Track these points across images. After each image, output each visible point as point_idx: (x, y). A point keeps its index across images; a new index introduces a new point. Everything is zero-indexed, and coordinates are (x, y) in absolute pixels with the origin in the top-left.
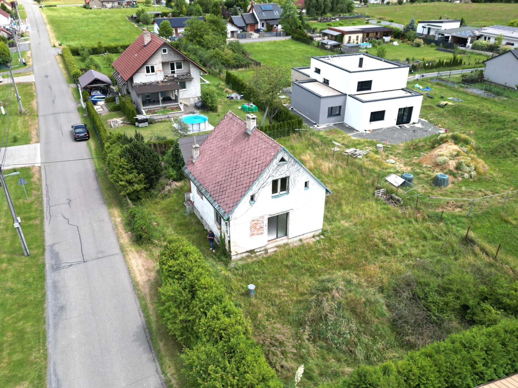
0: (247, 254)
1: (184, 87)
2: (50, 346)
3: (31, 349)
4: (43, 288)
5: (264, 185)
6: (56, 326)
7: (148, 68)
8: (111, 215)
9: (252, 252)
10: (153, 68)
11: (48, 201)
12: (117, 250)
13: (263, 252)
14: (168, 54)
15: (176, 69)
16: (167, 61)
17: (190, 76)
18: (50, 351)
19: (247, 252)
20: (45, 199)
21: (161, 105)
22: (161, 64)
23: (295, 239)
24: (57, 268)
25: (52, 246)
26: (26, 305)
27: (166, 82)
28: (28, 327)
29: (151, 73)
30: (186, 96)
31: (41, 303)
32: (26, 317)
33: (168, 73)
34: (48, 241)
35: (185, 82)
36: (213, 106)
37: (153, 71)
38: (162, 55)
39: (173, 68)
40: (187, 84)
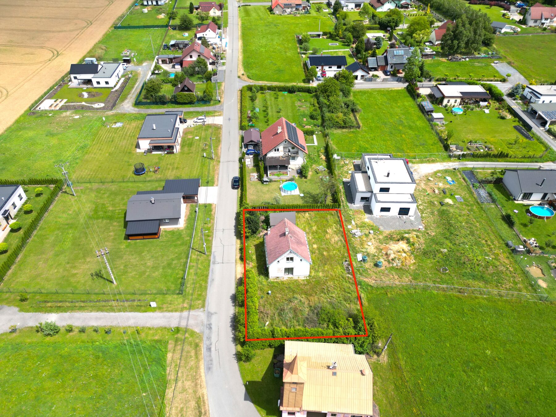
0: (276, 278)
1: (294, 159)
2: (208, 292)
3: (203, 291)
4: (209, 270)
5: (283, 258)
6: (211, 285)
7: (275, 149)
8: (236, 242)
9: (278, 277)
10: (278, 149)
11: (216, 228)
12: (234, 261)
14: (287, 143)
15: (291, 150)
16: (286, 146)
17: (298, 154)
18: (208, 293)
20: (215, 226)
21: (278, 170)
22: (283, 148)
23: (296, 276)
24: (214, 263)
25: (214, 252)
26: (203, 276)
27: (284, 157)
28: (203, 284)
29: (277, 152)
30: (294, 164)
31: (207, 276)
32: (203, 280)
33: (286, 151)
34: (213, 250)
36: (305, 175)
38: (284, 144)
40: (296, 158)
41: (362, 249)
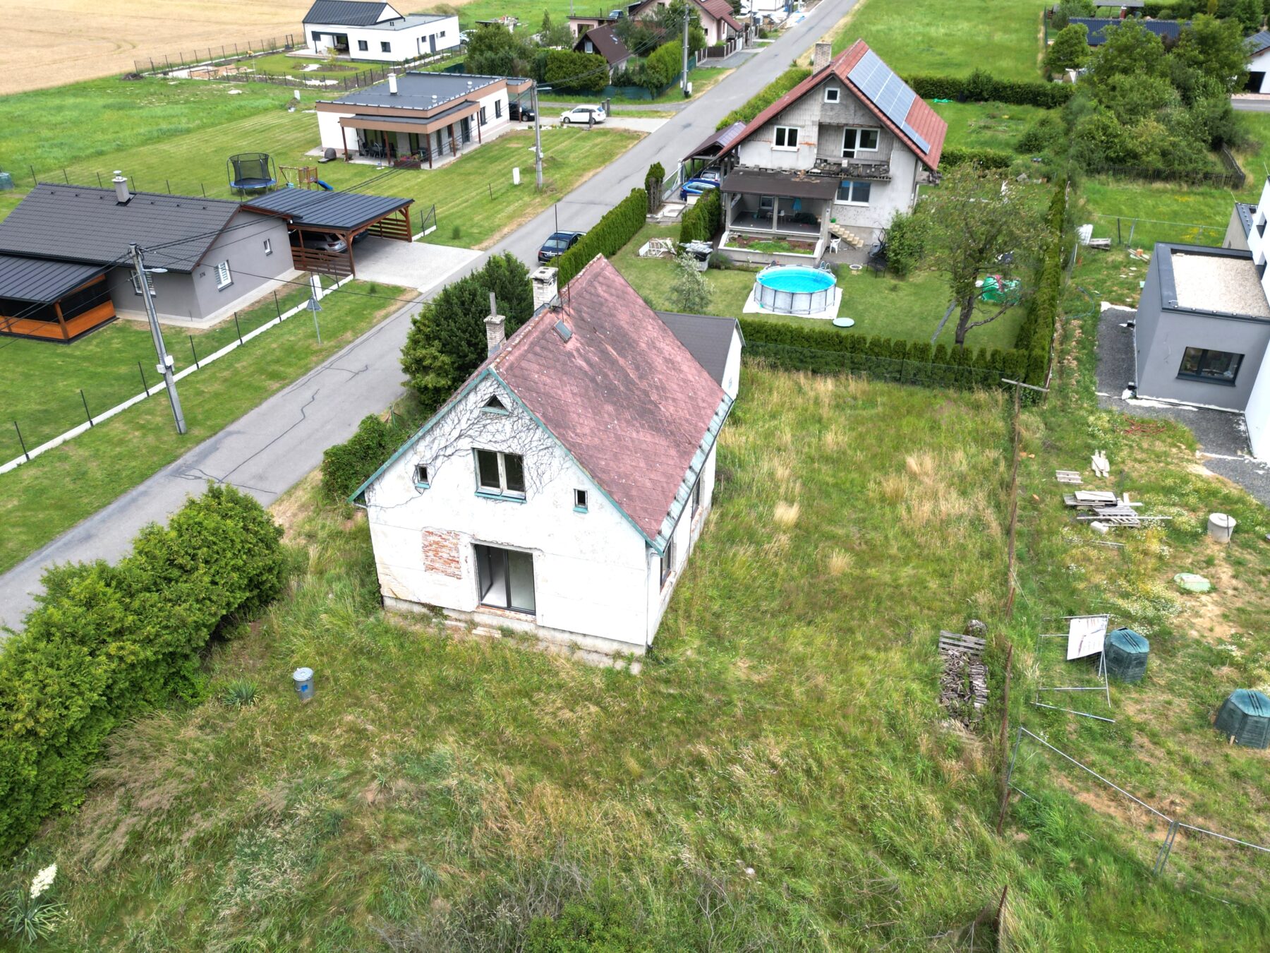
0: (424, 610)
1: (865, 198)
5: (449, 451)
7: (781, 134)
9: (436, 610)
10: (793, 134)
11: (340, 357)
12: (282, 487)
13: (462, 625)
14: (841, 103)
15: (857, 148)
16: (834, 121)
17: (887, 171)
19: (424, 605)
20: (342, 352)
21: (774, 230)
22: (816, 129)
23: (559, 636)
24: (180, 473)
25: (230, 434)
27: (816, 175)
29: (786, 147)
30: (862, 222)
33: (836, 153)
35: (869, 186)
36: (898, 261)
37: (792, 142)
38: (825, 104)
39: (850, 143)
40: (874, 192)
41: (1126, 595)
